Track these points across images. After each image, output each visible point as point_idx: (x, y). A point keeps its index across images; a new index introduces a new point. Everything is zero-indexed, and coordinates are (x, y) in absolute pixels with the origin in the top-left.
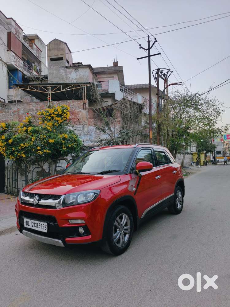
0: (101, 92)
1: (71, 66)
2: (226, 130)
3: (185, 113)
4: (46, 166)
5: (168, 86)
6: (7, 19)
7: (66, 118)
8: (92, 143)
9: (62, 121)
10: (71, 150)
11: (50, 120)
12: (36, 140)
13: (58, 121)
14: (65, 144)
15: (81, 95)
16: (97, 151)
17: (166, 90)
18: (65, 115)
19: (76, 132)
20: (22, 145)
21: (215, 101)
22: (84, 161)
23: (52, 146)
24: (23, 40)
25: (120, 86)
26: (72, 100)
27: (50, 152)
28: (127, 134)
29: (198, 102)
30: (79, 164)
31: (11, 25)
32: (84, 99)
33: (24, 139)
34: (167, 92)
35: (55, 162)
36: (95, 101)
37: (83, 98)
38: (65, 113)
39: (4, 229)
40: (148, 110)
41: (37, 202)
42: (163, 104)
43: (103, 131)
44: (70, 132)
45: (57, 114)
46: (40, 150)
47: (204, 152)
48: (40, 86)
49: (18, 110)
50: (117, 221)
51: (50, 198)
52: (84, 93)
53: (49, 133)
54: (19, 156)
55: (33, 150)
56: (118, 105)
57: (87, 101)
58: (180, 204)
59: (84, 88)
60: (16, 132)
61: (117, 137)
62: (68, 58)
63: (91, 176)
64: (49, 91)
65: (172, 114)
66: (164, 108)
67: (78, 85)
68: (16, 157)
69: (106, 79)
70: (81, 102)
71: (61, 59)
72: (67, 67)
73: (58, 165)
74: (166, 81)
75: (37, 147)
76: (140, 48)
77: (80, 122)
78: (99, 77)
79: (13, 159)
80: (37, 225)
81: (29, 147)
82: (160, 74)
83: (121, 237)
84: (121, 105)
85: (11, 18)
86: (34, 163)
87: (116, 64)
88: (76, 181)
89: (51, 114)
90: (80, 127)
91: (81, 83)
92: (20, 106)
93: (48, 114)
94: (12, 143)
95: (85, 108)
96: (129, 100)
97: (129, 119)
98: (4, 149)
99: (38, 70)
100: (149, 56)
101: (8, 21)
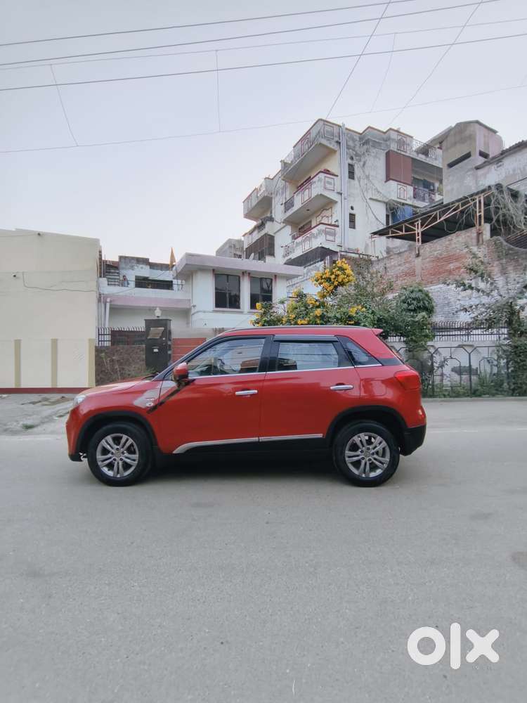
1: (485, 162)
6: (384, 133)
15: (473, 219)
24: (413, 152)
31: (390, 139)
32: (480, 224)
37: (477, 222)
48: (406, 224)
52: (480, 212)
57: (486, 227)
59: (480, 202)
62: (487, 145)
64: (418, 228)
67: (464, 201)
70: (472, 232)
71: (467, 156)
72: (479, 167)
83: (115, 464)
85: (391, 129)
91: (473, 195)
95: (481, 241)
101: (385, 136)
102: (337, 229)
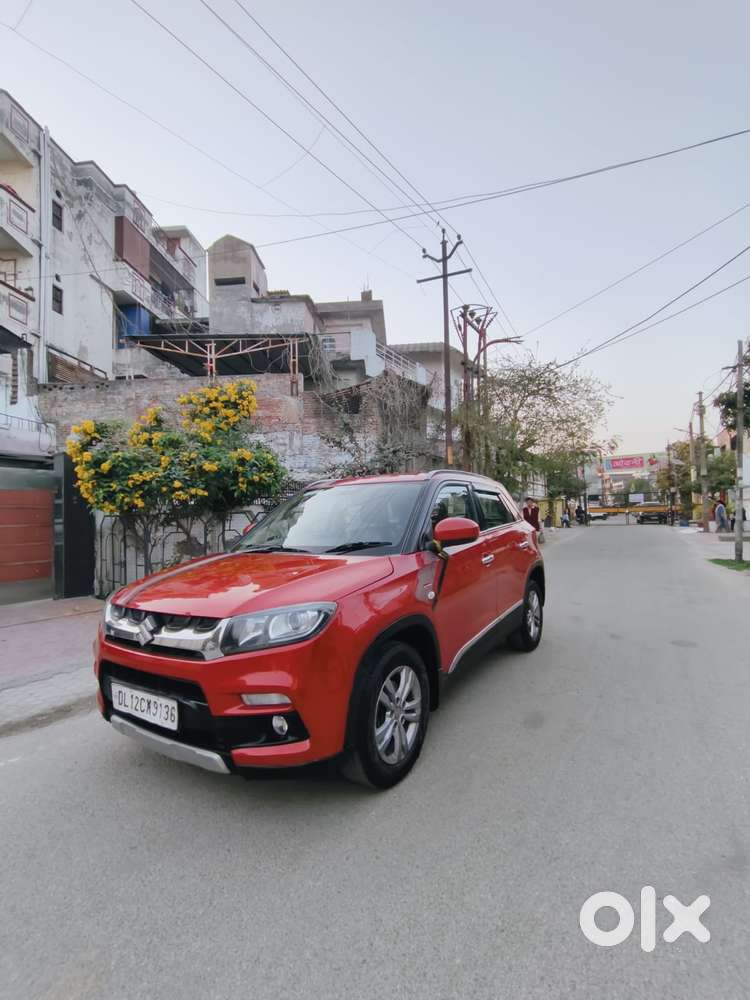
0: (333, 357)
1: (263, 298)
2: (613, 448)
3: (525, 408)
4: (197, 530)
5: (486, 346)
6: (115, 186)
7: (248, 410)
8: (312, 475)
9: (237, 419)
10: (260, 489)
11: (209, 416)
12: (172, 463)
13: (227, 418)
14: (244, 475)
15: (287, 363)
16: (326, 489)
17: (482, 354)
18: (245, 403)
19: (272, 446)
20: (136, 476)
21: (591, 383)
22: (290, 516)
23: (213, 479)
24: (152, 237)
25: (377, 346)
26: (266, 374)
27: (206, 494)
28: (394, 452)
29: (554, 383)
30: (278, 523)
31: (123, 200)
32: (294, 372)
33: (143, 462)
34: (485, 358)
35: (223, 520)
36: (319, 378)
37: (291, 368)
38: (244, 399)
39: (73, 698)
40: (443, 400)
41: (149, 637)
42: (475, 386)
43: (339, 444)
44: (259, 447)
45: (226, 401)
46: (180, 489)
47: (563, 497)
48: (191, 341)
49: (137, 397)
50: (386, 690)
51: (186, 626)
52: (294, 358)
53: (204, 447)
54: (127, 504)
55: (164, 489)
56: (374, 386)
57: (300, 377)
58: (536, 624)
59: (294, 346)
60: (123, 443)
61: (372, 461)
62: (258, 278)
63: (308, 559)
64: (211, 353)
65: (497, 409)
66: (478, 395)
67: (278, 339)
68: (120, 507)
69: (346, 329)
70: (286, 379)
71: (241, 281)
72: (253, 301)
73: (227, 525)
74: (482, 334)
75: (172, 481)
76: (425, 257)
77: (284, 425)
78: (329, 324)
79: (111, 511)
80: (149, 707)
81: (154, 483)
82: (469, 317)
83: (396, 735)
84: (380, 388)
85: (125, 186)
86: (167, 522)
87: (367, 296)
88: (272, 572)
89: (211, 402)
90: (282, 436)
91: (287, 336)
92: (141, 388)
93: (203, 400)
94: (110, 471)
95: (294, 392)
96: (399, 377)
97: (398, 420)
98: (90, 485)
99: (186, 307)
100: (445, 276)
101: (116, 191)
102: (30, 302)
